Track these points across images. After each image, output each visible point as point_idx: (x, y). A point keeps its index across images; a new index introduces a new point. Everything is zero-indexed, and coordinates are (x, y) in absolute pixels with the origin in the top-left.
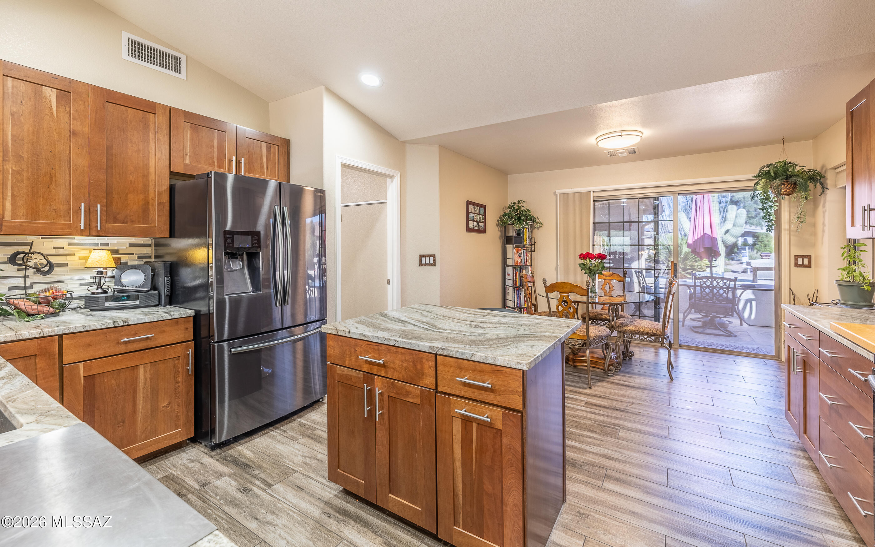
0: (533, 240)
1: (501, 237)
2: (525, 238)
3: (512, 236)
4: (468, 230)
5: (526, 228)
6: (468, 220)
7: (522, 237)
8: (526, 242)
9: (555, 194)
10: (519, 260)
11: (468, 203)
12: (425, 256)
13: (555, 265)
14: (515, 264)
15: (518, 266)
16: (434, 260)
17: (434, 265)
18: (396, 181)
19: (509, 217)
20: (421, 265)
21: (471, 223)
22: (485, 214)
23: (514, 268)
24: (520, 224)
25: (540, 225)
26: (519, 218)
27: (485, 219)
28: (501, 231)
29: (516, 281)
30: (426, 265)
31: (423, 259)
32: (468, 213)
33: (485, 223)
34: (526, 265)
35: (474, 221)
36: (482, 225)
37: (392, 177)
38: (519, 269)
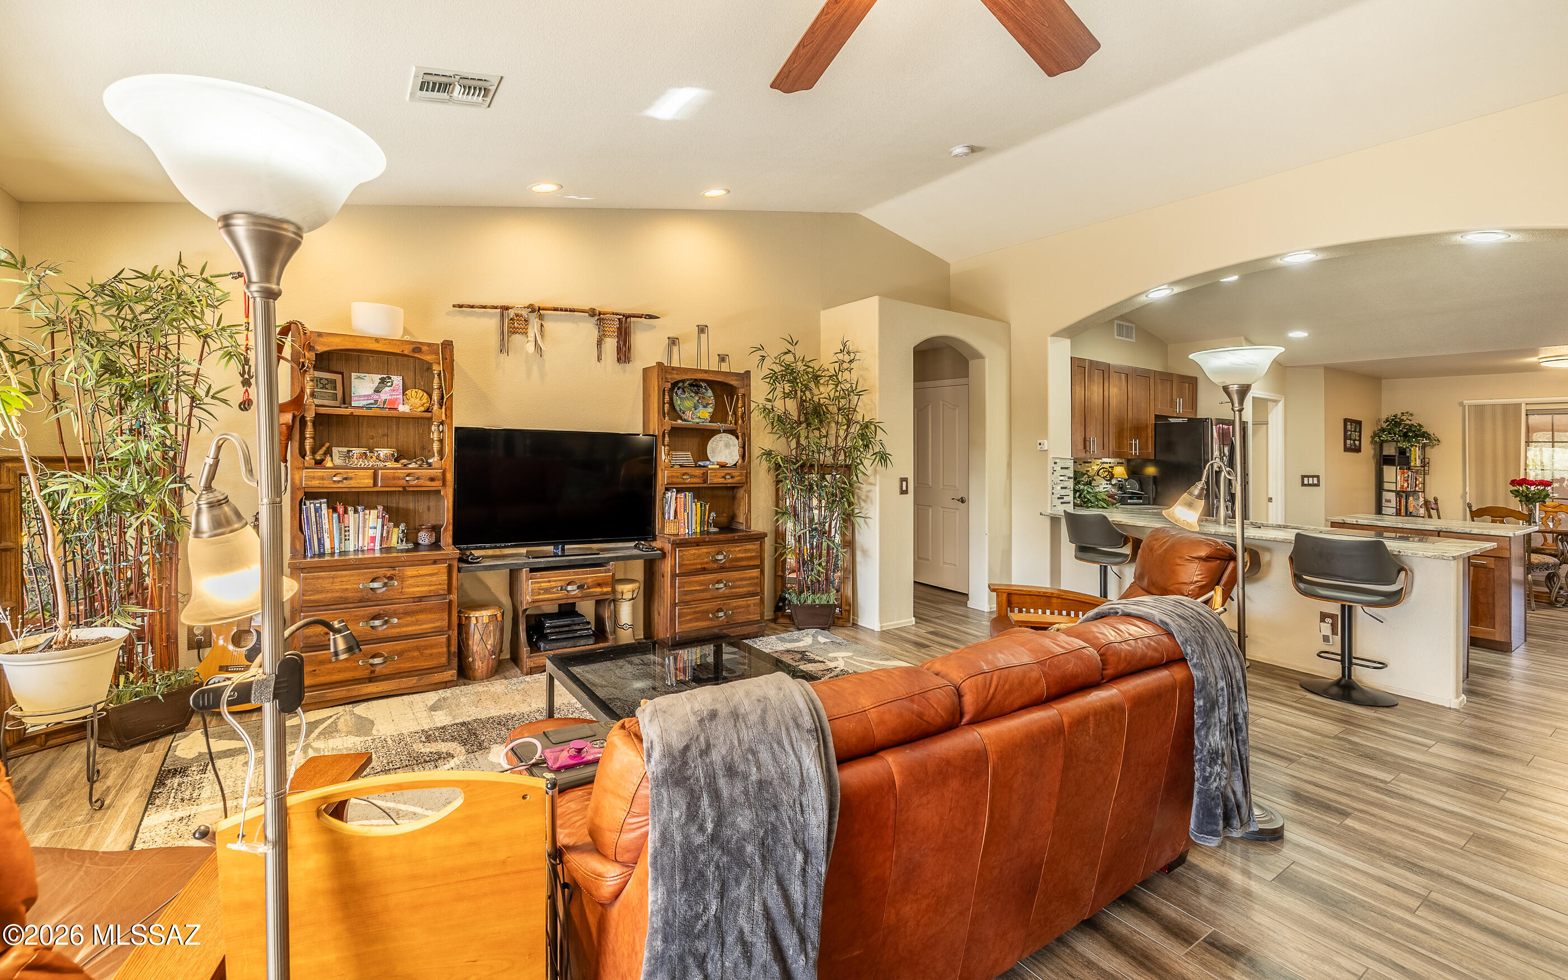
0: (1427, 460)
1: (1375, 455)
2: (1413, 458)
3: (1394, 456)
4: (1347, 449)
5: (1416, 446)
6: (1346, 438)
7: (1409, 458)
8: (1416, 461)
9: (1461, 404)
10: (1406, 485)
11: (1346, 421)
12: (1308, 477)
13: (1460, 491)
14: (1398, 489)
15: (1404, 492)
16: (1318, 481)
17: (1318, 485)
18: (1281, 405)
19: (1390, 433)
20: (1303, 485)
21: (1348, 442)
22: (1360, 432)
23: (1398, 494)
24: (1409, 442)
25: (1436, 442)
26: (1405, 435)
27: (1360, 436)
28: (1375, 449)
29: (1400, 510)
30: (1309, 485)
31: (1306, 479)
32: (1345, 430)
33: (1360, 440)
34: (1415, 491)
35: (1351, 439)
36: (1357, 443)
37: (1276, 401)
38: (1404, 495)
